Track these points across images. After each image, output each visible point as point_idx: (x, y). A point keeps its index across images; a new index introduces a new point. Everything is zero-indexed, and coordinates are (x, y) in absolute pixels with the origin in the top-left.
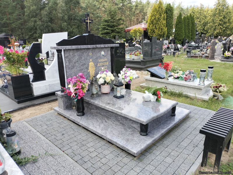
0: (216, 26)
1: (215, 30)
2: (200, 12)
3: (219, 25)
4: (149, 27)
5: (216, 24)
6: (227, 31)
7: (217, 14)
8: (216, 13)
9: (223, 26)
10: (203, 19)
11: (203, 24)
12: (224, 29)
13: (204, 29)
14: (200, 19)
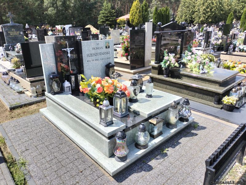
1: (200, 18)
6: (209, 19)
9: (206, 15)
12: (207, 17)
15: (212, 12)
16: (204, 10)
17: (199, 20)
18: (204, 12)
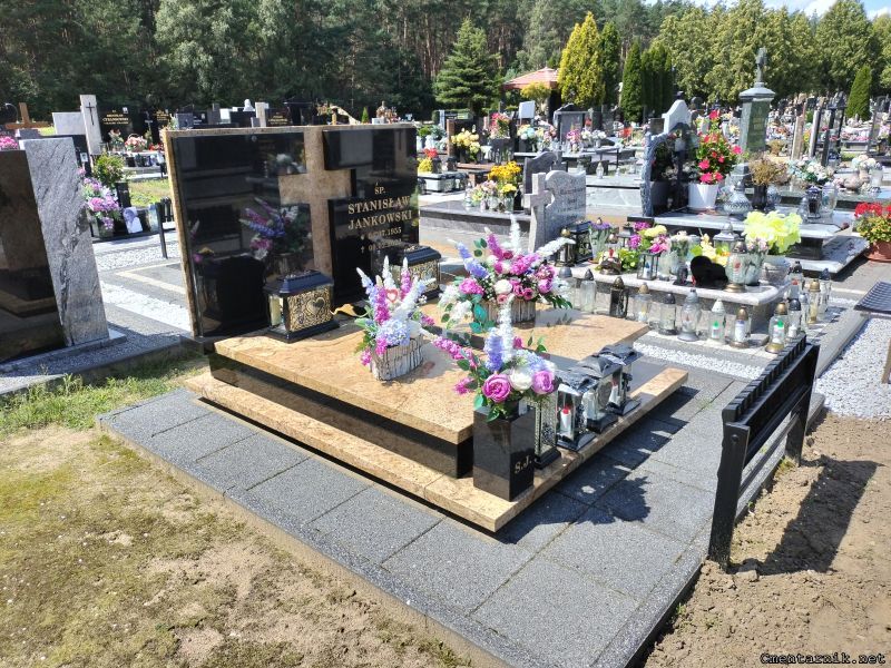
0: (735, 72)
1: (731, 83)
2: (692, 31)
3: (741, 71)
4: (565, 79)
5: (734, 67)
7: (736, 38)
8: (735, 34)
10: (699, 50)
11: (700, 64)
13: (701, 82)
14: (692, 52)
15: (773, 65)
16: (747, 56)
17: (729, 89)
18: (746, 62)
